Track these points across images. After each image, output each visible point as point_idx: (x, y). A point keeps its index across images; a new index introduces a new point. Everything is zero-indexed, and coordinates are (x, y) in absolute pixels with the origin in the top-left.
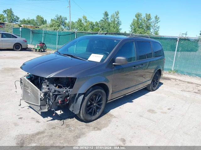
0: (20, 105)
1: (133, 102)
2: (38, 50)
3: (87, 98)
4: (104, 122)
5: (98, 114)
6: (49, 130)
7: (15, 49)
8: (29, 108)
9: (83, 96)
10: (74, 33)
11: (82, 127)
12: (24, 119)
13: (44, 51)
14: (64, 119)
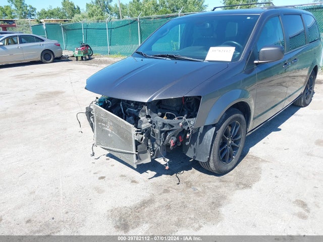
0: (93, 155)
1: (280, 130)
2: (80, 58)
3: (220, 132)
4: (248, 172)
5: (235, 159)
6: (160, 196)
7: (44, 60)
8: (108, 158)
9: (214, 129)
10: (135, 21)
11: (215, 184)
12: (109, 179)
13: (90, 59)
14: (177, 172)
